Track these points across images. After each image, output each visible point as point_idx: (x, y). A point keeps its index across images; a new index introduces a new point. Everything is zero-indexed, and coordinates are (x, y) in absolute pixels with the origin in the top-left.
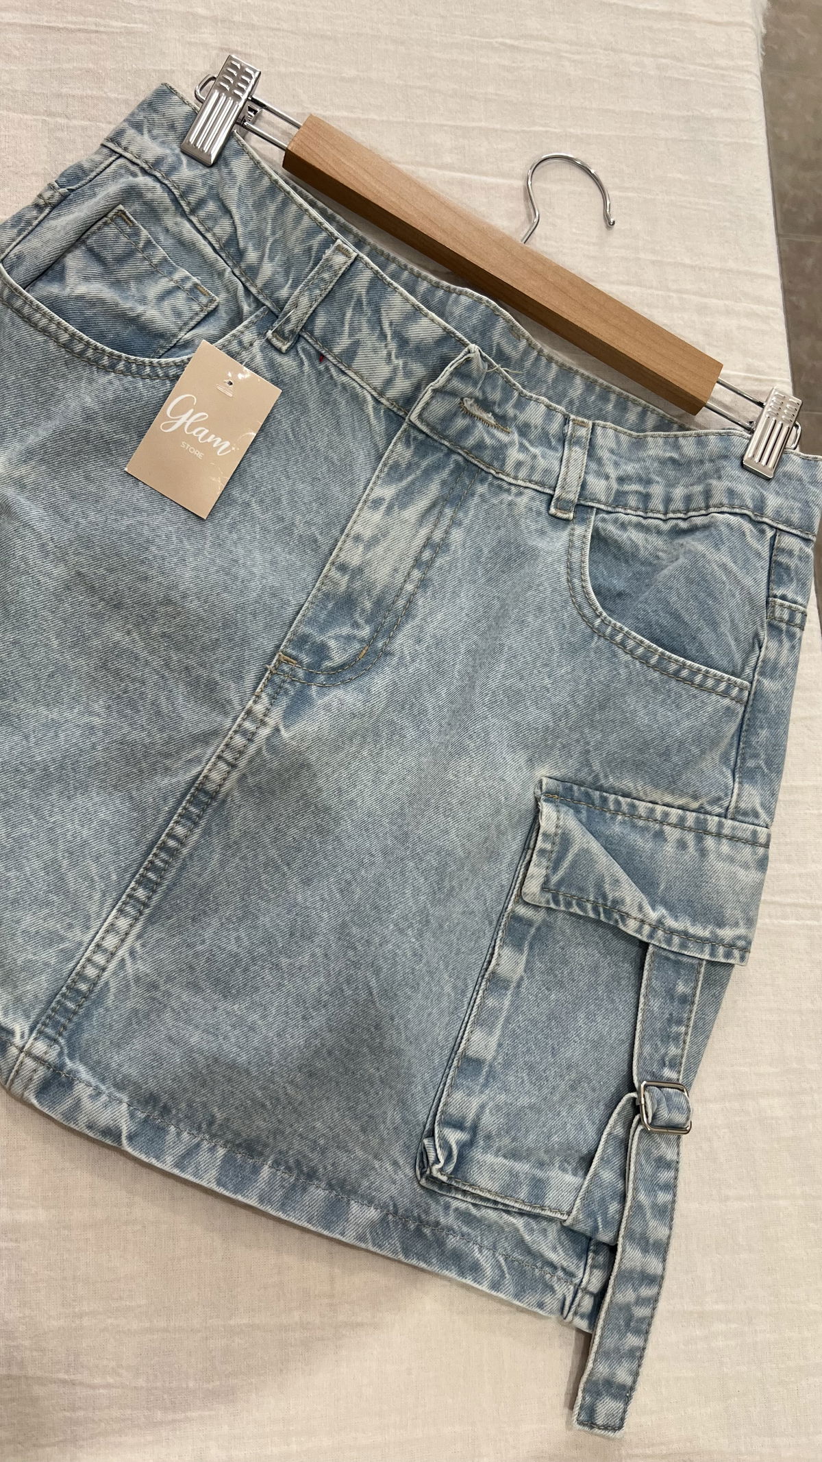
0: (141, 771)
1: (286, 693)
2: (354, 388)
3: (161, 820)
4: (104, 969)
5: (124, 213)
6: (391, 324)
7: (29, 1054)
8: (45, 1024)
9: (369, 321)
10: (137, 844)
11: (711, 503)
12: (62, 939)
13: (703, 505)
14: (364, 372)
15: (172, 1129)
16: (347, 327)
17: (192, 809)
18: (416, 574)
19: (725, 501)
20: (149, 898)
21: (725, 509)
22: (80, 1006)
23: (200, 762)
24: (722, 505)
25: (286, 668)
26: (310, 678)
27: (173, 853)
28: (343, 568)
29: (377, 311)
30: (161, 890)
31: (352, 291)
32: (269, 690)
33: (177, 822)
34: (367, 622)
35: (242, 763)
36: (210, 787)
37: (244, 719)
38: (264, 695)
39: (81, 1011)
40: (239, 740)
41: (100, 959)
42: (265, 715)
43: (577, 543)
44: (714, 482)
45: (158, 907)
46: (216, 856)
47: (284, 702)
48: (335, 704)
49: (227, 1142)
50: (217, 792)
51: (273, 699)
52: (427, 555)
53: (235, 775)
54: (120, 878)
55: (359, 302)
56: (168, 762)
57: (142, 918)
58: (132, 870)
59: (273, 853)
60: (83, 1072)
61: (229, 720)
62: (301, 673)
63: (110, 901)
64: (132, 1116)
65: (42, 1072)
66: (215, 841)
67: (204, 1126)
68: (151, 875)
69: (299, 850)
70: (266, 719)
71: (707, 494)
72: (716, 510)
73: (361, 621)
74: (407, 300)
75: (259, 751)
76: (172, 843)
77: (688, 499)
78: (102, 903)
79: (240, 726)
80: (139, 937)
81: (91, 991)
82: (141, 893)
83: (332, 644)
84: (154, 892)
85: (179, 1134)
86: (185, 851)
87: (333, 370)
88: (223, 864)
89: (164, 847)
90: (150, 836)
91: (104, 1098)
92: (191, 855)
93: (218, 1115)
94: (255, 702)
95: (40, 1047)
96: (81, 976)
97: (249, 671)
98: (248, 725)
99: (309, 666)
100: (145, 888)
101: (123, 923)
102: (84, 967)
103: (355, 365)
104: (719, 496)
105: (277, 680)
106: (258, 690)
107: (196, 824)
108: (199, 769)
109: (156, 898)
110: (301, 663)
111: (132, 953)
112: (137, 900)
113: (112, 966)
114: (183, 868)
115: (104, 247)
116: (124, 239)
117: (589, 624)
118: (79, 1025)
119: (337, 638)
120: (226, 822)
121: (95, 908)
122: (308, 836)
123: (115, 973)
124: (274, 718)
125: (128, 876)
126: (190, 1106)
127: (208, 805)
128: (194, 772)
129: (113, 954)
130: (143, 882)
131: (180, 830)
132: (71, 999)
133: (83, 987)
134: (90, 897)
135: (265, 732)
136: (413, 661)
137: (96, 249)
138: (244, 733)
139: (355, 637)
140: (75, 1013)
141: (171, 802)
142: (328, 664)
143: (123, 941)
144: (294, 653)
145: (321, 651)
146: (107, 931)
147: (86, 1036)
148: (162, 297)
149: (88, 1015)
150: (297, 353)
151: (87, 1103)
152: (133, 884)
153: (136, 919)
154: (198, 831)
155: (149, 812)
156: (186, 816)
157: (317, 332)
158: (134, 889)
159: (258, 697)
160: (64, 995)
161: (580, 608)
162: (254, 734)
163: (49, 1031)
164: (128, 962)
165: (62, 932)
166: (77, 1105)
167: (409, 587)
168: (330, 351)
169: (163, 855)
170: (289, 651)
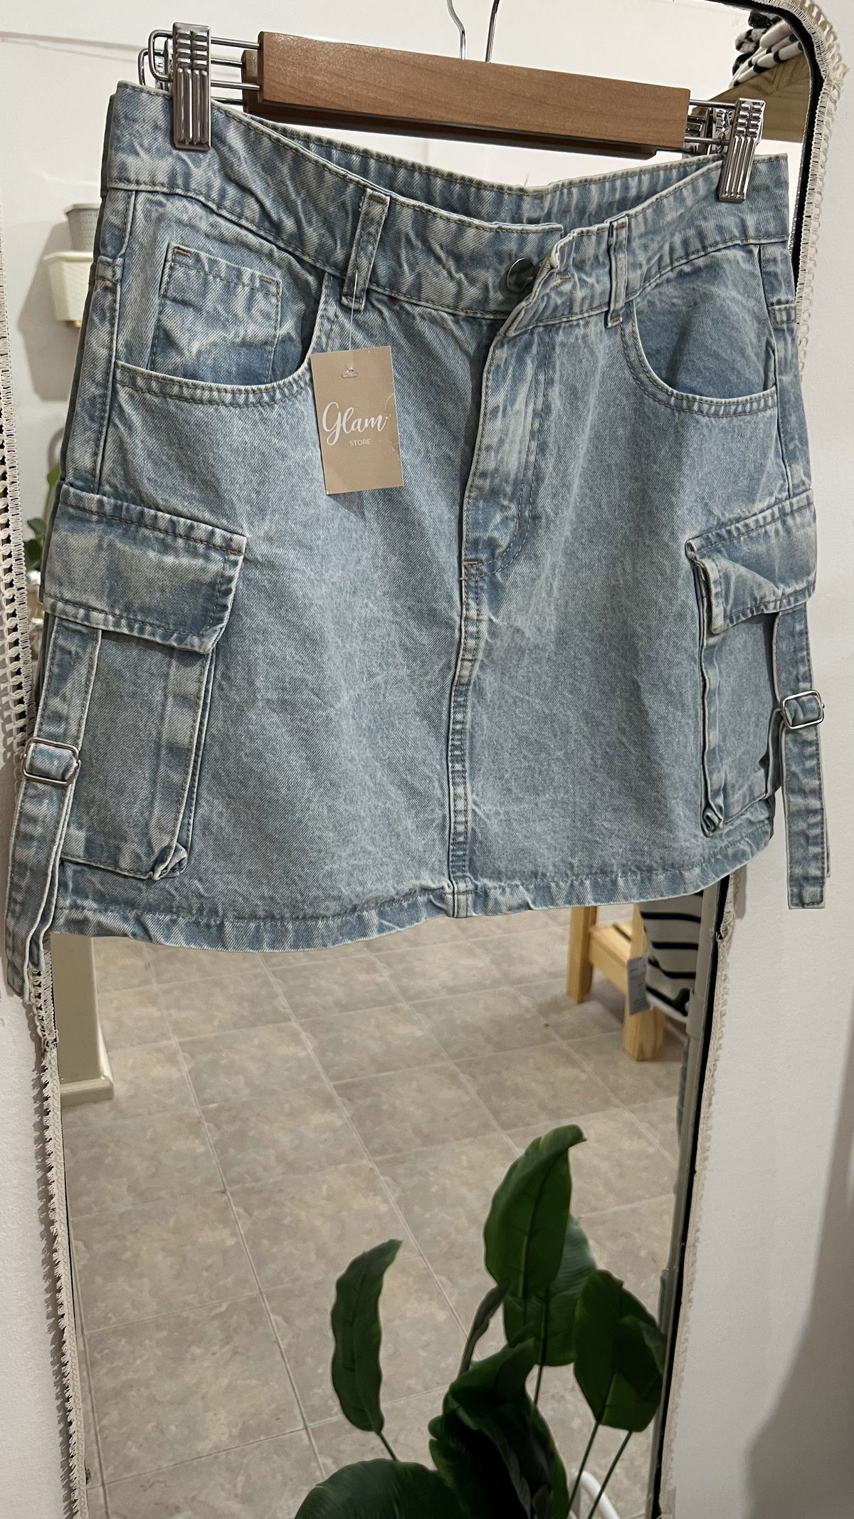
0: (414, 693)
1: (482, 589)
2: (430, 313)
3: (444, 717)
4: (466, 822)
5: (179, 248)
6: (442, 247)
7: (459, 893)
8: (453, 872)
9: (422, 252)
10: (437, 739)
11: (707, 243)
12: (433, 821)
13: (699, 246)
14: (435, 297)
15: (553, 884)
16: (405, 266)
17: (460, 699)
18: (534, 444)
19: (718, 239)
20: (464, 766)
21: (721, 246)
22: (465, 850)
23: (450, 668)
24: (717, 243)
25: (473, 571)
26: (492, 568)
27: (461, 732)
28: (484, 475)
29: (425, 241)
30: (467, 758)
31: (399, 232)
32: (472, 595)
33: (455, 713)
34: (511, 500)
35: (480, 656)
36: (464, 680)
37: (466, 626)
38: (470, 601)
39: (467, 852)
40: (471, 643)
41: (461, 818)
42: (478, 615)
43: (630, 342)
44: (703, 223)
45: (471, 768)
46: (485, 717)
47: (485, 597)
48: (518, 579)
49: (587, 875)
50: (469, 681)
51: (478, 600)
52: (537, 425)
53: (477, 665)
54: (441, 765)
55: (408, 240)
56: (428, 678)
57: (467, 780)
58: (444, 756)
59: (516, 693)
60: (490, 883)
61: (457, 631)
62: (485, 569)
63: (445, 783)
64: (528, 890)
65: (470, 897)
66: (479, 708)
67: (569, 872)
68: (457, 753)
69: (529, 681)
70: (481, 617)
71: (701, 236)
72: (713, 249)
73: (506, 503)
74: (448, 220)
75: (487, 642)
76: (458, 727)
77: (685, 243)
78: (442, 788)
79: (466, 632)
80: (472, 792)
81: (466, 838)
82: (458, 767)
83: (496, 534)
84: (464, 761)
85: (557, 885)
86: (468, 726)
87: (407, 306)
88: (490, 719)
89: (455, 732)
90: (443, 731)
91: (508, 890)
92: (472, 727)
93: (573, 861)
94: (467, 610)
95: (462, 886)
96: (457, 834)
97: (452, 589)
98: (472, 629)
99: (487, 560)
100: (458, 762)
101: (460, 790)
102: (455, 828)
103: (423, 296)
104: (712, 236)
105: (472, 584)
106: (464, 599)
107: (465, 706)
108: (452, 673)
109: (467, 765)
110: (481, 561)
111: (475, 803)
112: (458, 771)
113: (470, 817)
114: (472, 736)
115: (183, 291)
116: (193, 272)
117: (667, 405)
118: (471, 860)
119: (496, 528)
120: (480, 692)
121: (439, 792)
122: (530, 669)
123: (474, 821)
124: (486, 613)
125: (444, 762)
126: (555, 866)
127: (467, 690)
128: (450, 677)
129: (466, 811)
130: (457, 759)
131: (459, 717)
132: (459, 849)
133: (461, 839)
134: (434, 787)
135: (484, 627)
136: (557, 514)
137: (179, 297)
138: (472, 635)
139: (507, 518)
140: (464, 855)
141: (446, 702)
142: (499, 551)
143: (466, 800)
144: (473, 557)
145: (492, 544)
146: (455, 800)
147: (478, 864)
148: (249, 308)
149: (473, 852)
150: (373, 306)
151: (501, 898)
152: (450, 765)
153: (465, 783)
154: (469, 710)
155: (434, 716)
156: (459, 705)
157: (383, 281)
158: (453, 767)
159: (468, 604)
160: (453, 850)
161: (654, 397)
162: (478, 632)
163: (458, 874)
164: (477, 809)
165: (430, 817)
166: (496, 902)
167: (532, 458)
168: (398, 291)
169: (457, 737)
170: (469, 557)
